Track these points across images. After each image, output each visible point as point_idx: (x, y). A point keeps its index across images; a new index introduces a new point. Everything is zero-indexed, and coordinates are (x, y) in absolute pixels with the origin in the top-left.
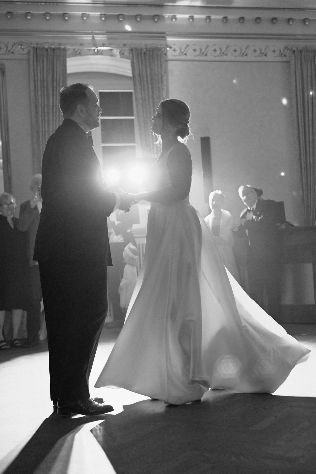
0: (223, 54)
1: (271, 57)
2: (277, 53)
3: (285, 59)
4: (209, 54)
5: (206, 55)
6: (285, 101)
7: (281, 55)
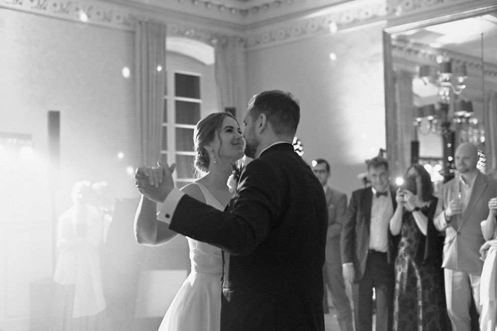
0: (64, 11)
1: (115, 23)
2: (121, 21)
3: (128, 28)
4: (48, 8)
5: (45, 8)
6: (126, 72)
7: (126, 23)
